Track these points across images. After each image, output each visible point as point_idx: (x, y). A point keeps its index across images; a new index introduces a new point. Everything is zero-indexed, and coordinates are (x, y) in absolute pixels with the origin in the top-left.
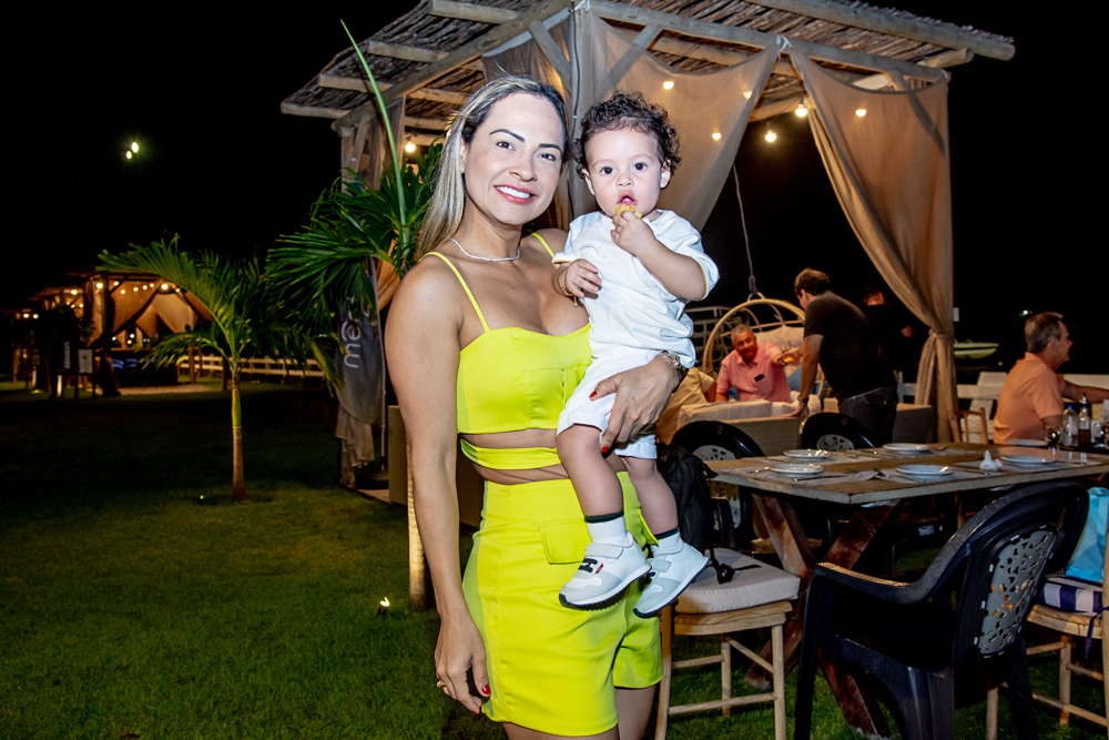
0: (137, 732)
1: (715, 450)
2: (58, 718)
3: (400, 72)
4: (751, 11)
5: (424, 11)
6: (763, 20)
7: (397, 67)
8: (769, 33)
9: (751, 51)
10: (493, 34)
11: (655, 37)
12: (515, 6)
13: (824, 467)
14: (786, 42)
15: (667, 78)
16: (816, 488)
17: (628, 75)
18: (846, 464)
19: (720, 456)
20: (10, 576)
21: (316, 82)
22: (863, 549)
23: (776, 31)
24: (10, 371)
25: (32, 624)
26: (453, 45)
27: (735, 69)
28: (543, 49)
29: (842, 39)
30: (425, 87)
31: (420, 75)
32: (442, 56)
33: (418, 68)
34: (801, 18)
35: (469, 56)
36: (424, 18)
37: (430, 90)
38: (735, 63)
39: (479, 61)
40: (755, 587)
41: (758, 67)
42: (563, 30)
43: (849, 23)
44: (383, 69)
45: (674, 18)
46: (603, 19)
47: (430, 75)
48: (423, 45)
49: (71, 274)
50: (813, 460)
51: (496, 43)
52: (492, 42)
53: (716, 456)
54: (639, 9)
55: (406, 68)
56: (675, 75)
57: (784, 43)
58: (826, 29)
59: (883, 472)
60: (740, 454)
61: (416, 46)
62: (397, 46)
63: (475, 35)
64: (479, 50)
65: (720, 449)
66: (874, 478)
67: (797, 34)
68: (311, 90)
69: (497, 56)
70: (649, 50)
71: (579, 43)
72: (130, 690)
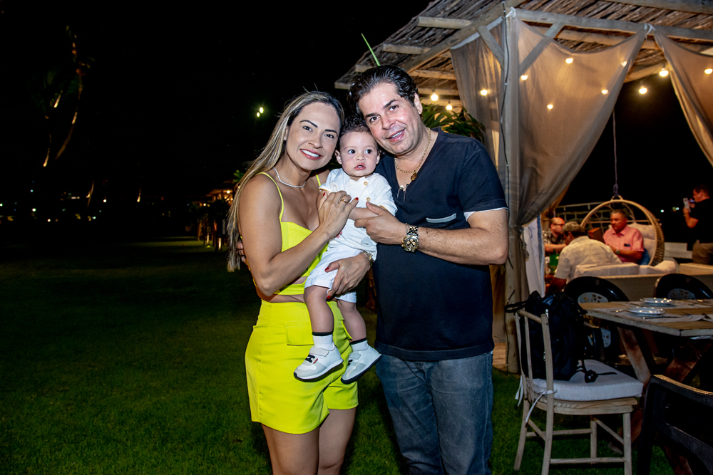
0: (242, 439)
1: (594, 296)
2: (204, 426)
3: (402, 61)
4: (626, 9)
5: (414, 24)
6: (635, 15)
7: (400, 58)
8: (640, 23)
9: (627, 35)
10: (456, 35)
11: (559, 30)
12: (470, 17)
13: (666, 310)
14: (651, 27)
15: (568, 56)
16: (656, 324)
17: (541, 55)
18: (684, 309)
19: (598, 299)
20: (186, 347)
21: (353, 70)
22: (692, 367)
23: (645, 21)
24: (196, 235)
25: (195, 374)
26: (433, 43)
27: (615, 48)
28: (487, 43)
29: (694, 23)
30: (418, 69)
31: (414, 62)
32: (427, 50)
33: (413, 58)
34: (662, 11)
35: (442, 49)
36: (414, 28)
37: (421, 71)
38: (616, 43)
39: (448, 52)
40: (610, 386)
41: (631, 45)
42: (498, 30)
43: (698, 11)
44: (392, 60)
45: (573, 18)
46: (525, 22)
47: (420, 62)
48: (415, 44)
49: (226, 182)
50: (659, 305)
51: (459, 41)
52: (456, 40)
53: (595, 299)
54: (548, 14)
55: (406, 58)
56: (573, 54)
57: (649, 28)
58: (681, 17)
59: (709, 316)
60: (611, 299)
61: (411, 45)
62: (400, 46)
63: (446, 37)
64: (448, 46)
65: (598, 295)
66: (701, 320)
67: (660, 22)
68: (351, 74)
69: (459, 49)
70: (556, 39)
71: (509, 37)
72: (240, 415)
